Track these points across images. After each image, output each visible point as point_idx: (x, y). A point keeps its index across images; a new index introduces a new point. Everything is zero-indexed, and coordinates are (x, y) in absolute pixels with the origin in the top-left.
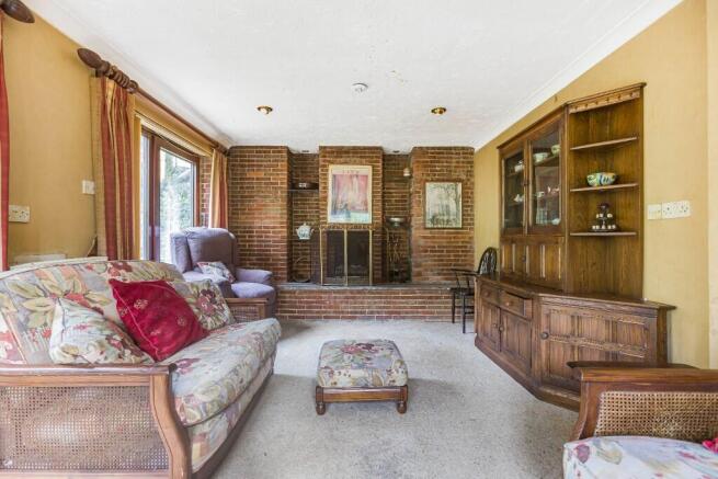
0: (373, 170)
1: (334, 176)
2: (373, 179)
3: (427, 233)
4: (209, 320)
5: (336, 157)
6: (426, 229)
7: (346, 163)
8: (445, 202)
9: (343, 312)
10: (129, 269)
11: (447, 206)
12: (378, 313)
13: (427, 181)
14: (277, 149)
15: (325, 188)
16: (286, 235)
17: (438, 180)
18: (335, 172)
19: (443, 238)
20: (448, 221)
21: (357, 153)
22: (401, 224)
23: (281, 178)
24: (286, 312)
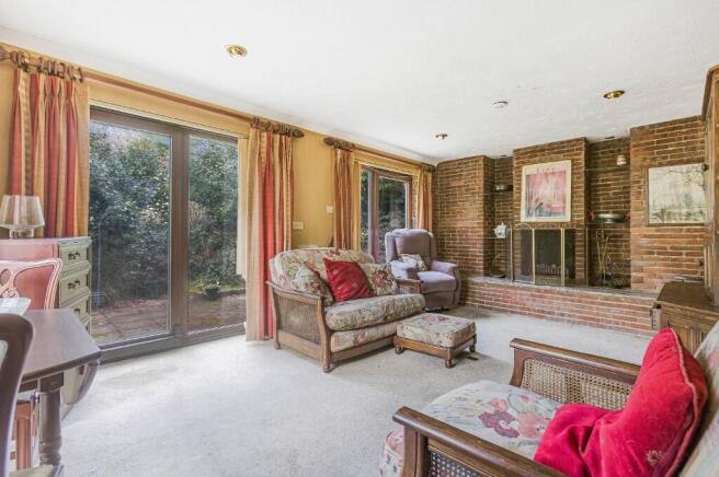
0: (573, 165)
1: (528, 176)
2: (573, 174)
3: (652, 231)
4: (379, 289)
5: (531, 157)
6: (649, 226)
7: (541, 161)
8: (682, 190)
9: (529, 310)
10: (338, 254)
11: (687, 196)
12: (569, 316)
13: (651, 166)
14: (474, 159)
15: (519, 189)
16: (482, 233)
17: (671, 164)
18: (528, 173)
19: (682, 237)
20: (689, 215)
21: (553, 149)
22: (616, 220)
23: (479, 184)
24: (477, 301)
